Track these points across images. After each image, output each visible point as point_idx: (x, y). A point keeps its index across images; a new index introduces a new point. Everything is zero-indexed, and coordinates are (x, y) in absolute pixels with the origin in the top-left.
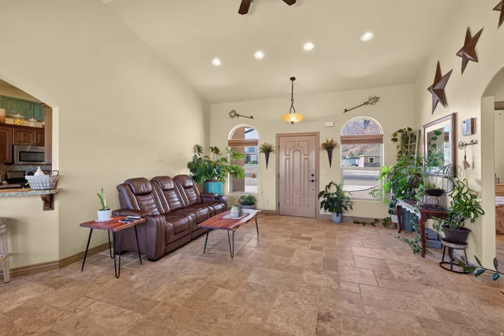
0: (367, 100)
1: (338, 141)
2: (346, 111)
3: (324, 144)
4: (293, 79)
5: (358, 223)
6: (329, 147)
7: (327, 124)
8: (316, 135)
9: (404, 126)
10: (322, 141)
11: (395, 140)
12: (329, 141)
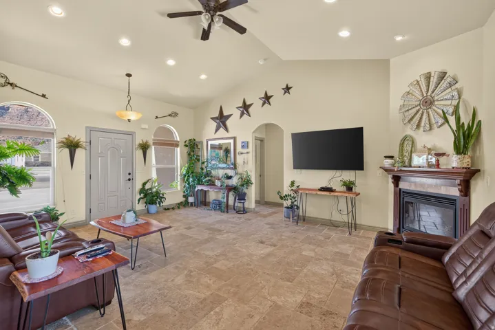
0: (170, 113)
1: (151, 142)
2: (157, 117)
3: (140, 144)
4: (129, 75)
5: (168, 209)
6: (144, 148)
7: (143, 126)
8: (132, 134)
9: (192, 137)
10: (138, 141)
11: (186, 146)
12: (145, 141)
